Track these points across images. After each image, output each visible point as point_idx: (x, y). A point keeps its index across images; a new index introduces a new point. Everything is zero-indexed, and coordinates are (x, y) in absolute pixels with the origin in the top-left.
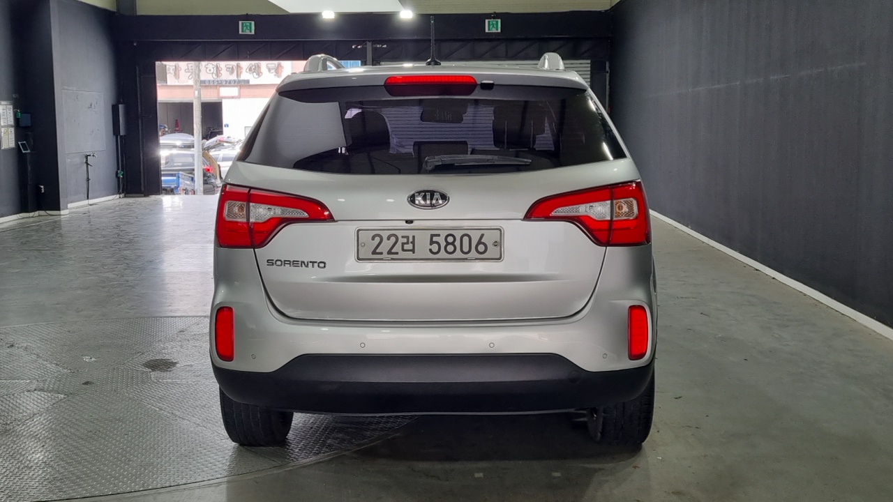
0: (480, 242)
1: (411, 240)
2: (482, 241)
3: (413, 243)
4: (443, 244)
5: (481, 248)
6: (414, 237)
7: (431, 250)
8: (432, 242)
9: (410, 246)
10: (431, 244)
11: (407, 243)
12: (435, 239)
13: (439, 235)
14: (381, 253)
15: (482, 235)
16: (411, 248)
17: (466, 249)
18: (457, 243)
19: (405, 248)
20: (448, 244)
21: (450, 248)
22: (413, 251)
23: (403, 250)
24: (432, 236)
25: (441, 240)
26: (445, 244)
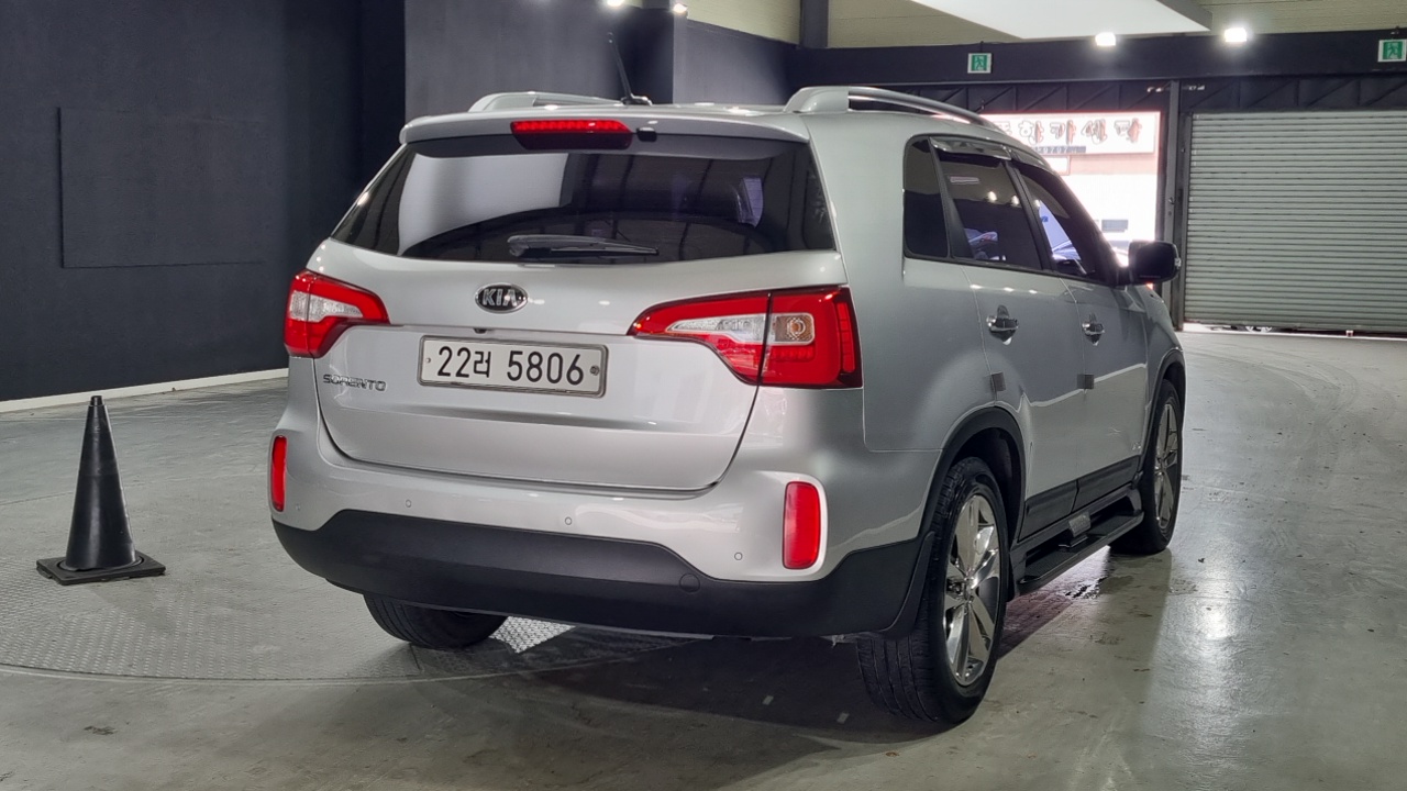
0: (573, 367)
1: (486, 358)
2: (577, 365)
3: (488, 361)
4: (525, 366)
5: (575, 375)
6: (489, 353)
7: (509, 374)
8: (512, 363)
9: (482, 367)
10: (510, 365)
11: (481, 362)
12: (515, 358)
13: (520, 353)
14: (448, 374)
15: (578, 356)
16: (485, 370)
17: (554, 376)
18: (544, 366)
19: (478, 369)
20: (532, 366)
21: (534, 373)
22: (487, 373)
23: (476, 372)
24: (513, 353)
25: (523, 359)
26: (528, 365)
